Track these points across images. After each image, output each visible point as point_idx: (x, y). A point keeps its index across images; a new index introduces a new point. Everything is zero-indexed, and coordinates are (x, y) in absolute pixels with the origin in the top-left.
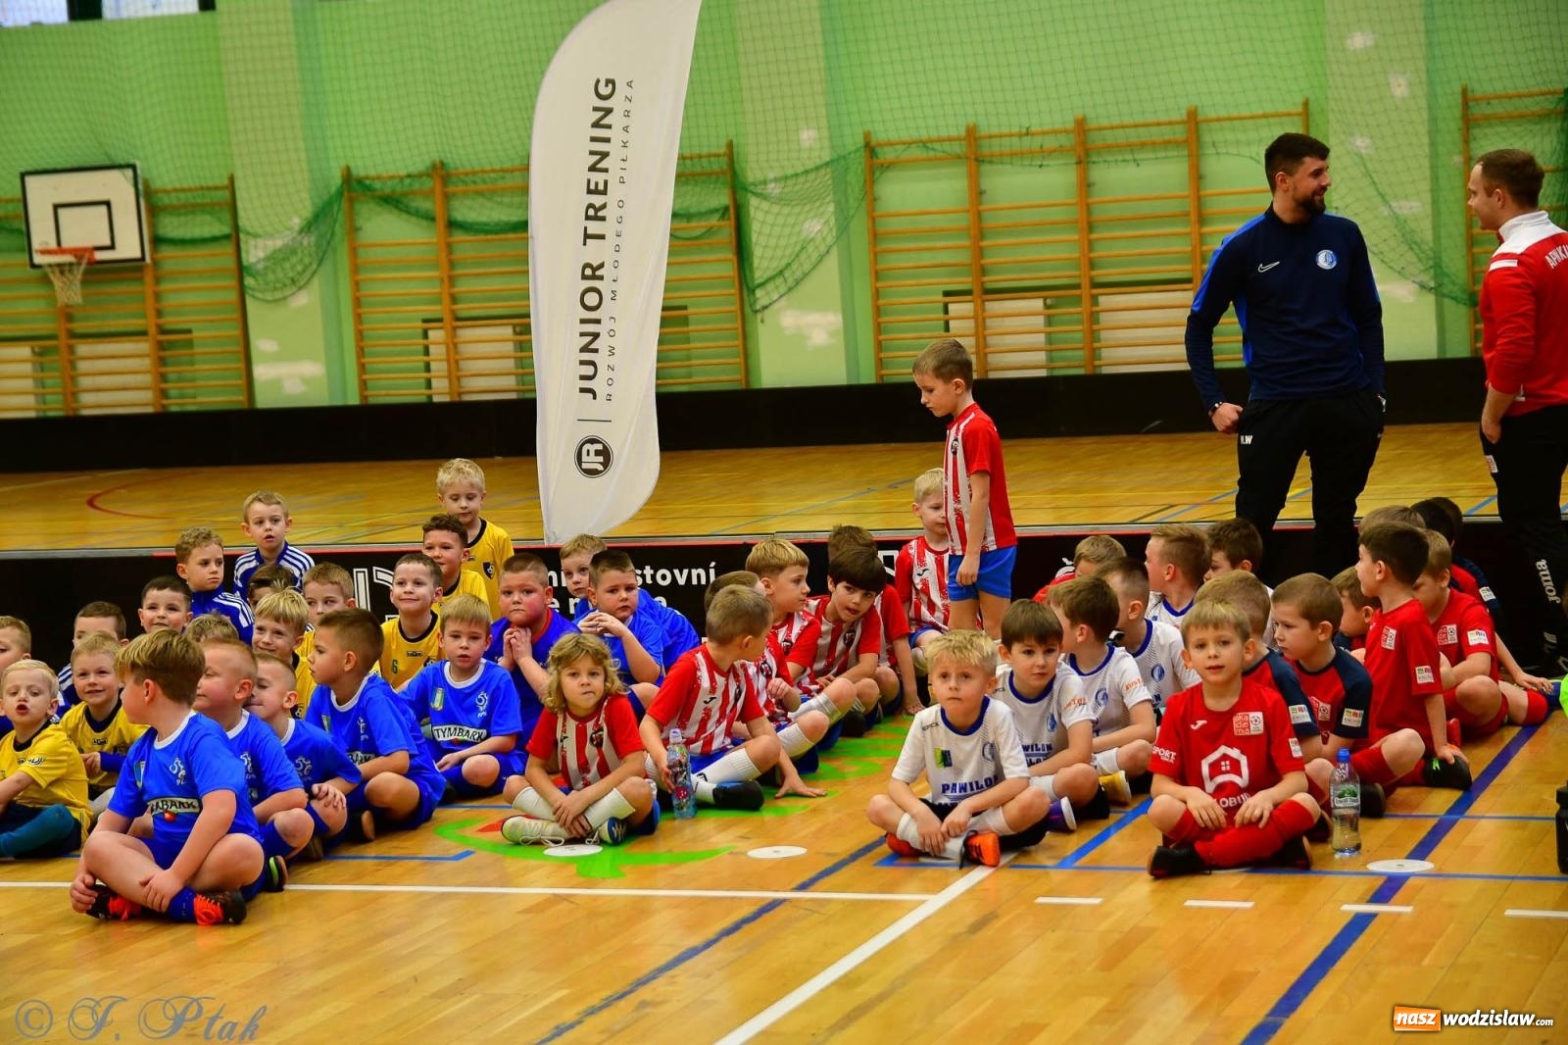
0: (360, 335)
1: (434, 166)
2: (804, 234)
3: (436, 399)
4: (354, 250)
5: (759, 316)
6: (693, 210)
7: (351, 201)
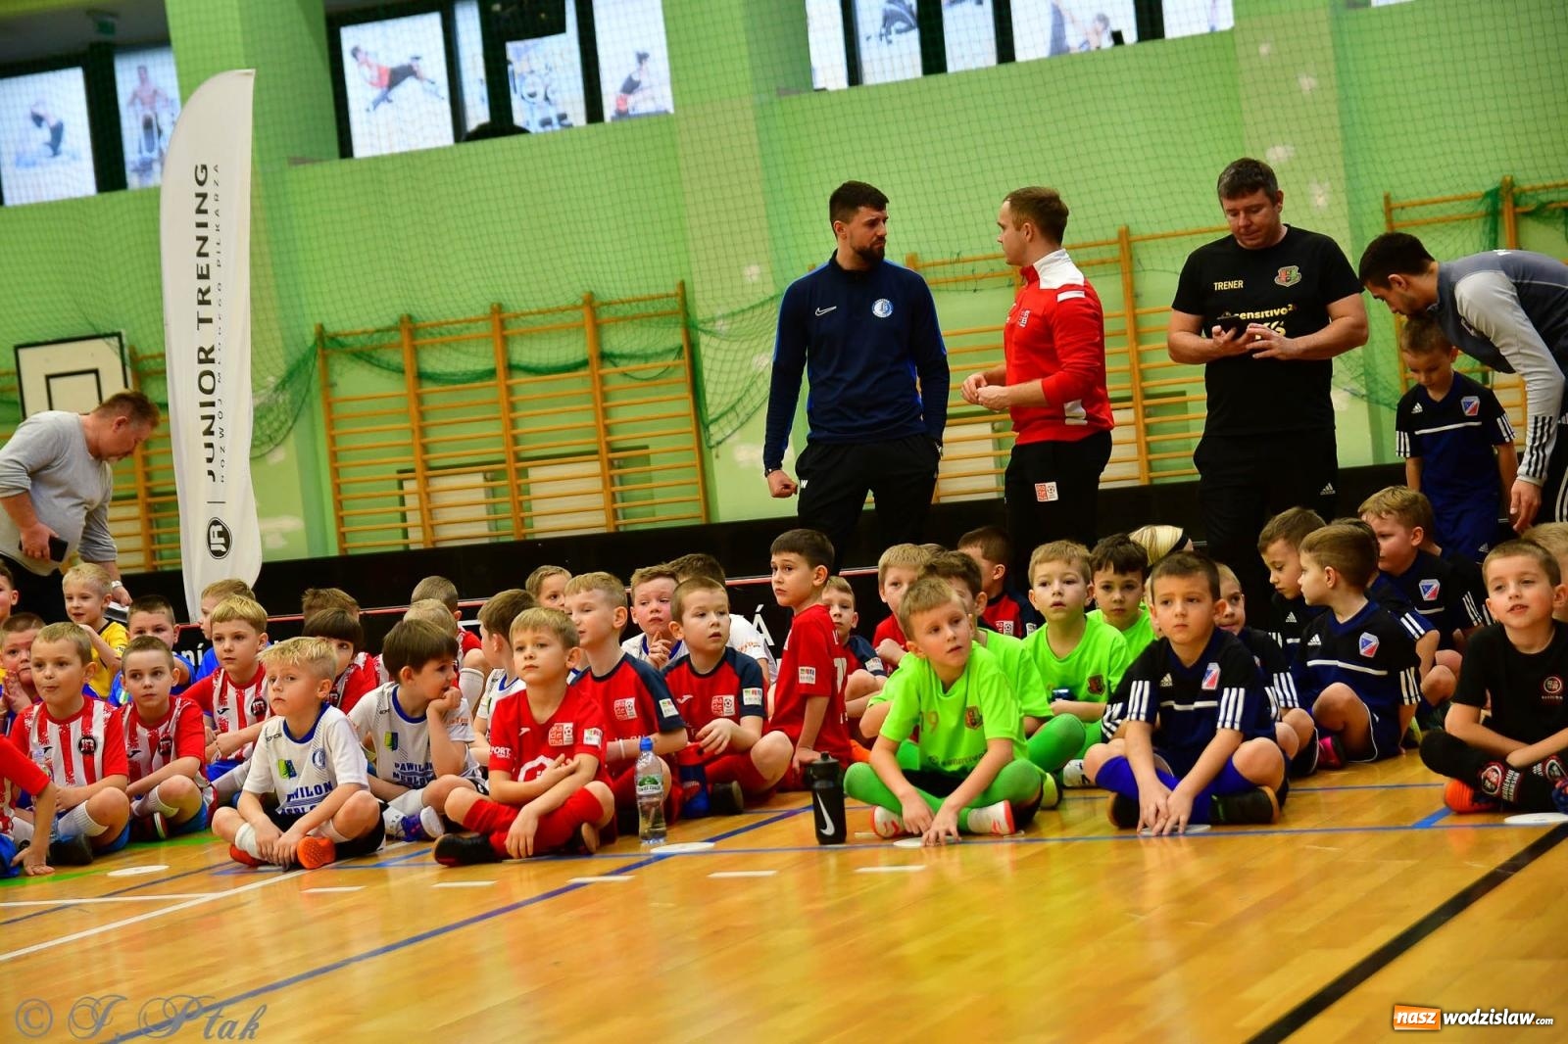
0: (337, 488)
1: (402, 320)
2: (753, 369)
3: (413, 547)
4: (329, 405)
5: (714, 451)
6: (649, 351)
7: (325, 357)
